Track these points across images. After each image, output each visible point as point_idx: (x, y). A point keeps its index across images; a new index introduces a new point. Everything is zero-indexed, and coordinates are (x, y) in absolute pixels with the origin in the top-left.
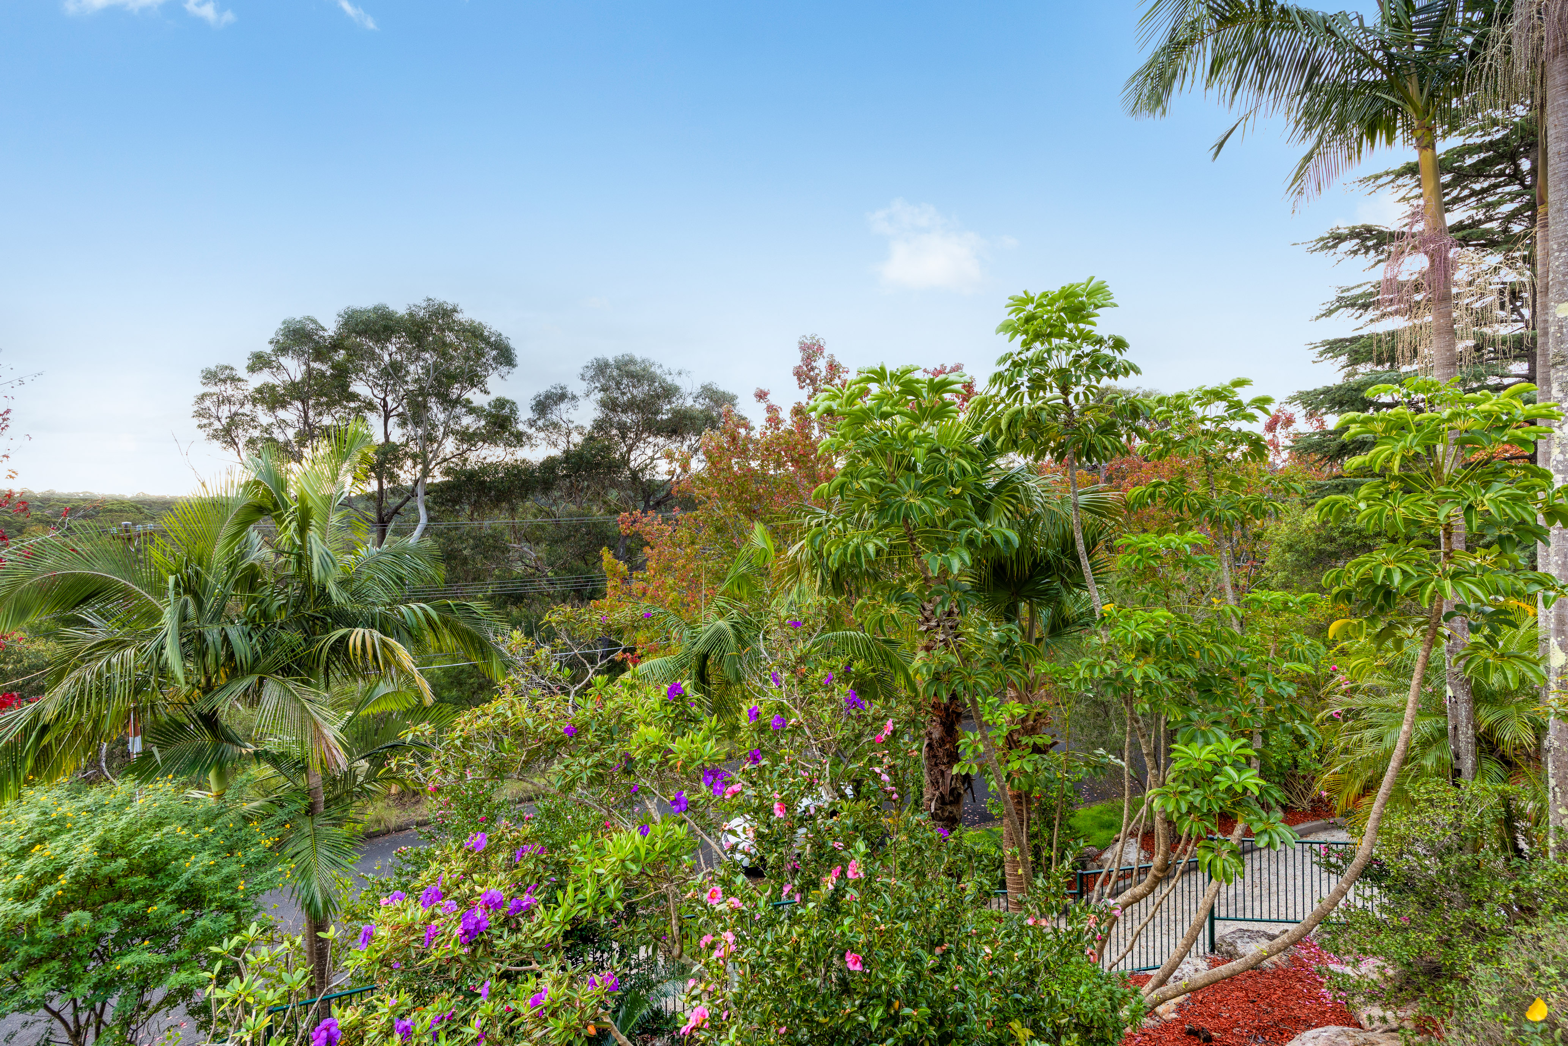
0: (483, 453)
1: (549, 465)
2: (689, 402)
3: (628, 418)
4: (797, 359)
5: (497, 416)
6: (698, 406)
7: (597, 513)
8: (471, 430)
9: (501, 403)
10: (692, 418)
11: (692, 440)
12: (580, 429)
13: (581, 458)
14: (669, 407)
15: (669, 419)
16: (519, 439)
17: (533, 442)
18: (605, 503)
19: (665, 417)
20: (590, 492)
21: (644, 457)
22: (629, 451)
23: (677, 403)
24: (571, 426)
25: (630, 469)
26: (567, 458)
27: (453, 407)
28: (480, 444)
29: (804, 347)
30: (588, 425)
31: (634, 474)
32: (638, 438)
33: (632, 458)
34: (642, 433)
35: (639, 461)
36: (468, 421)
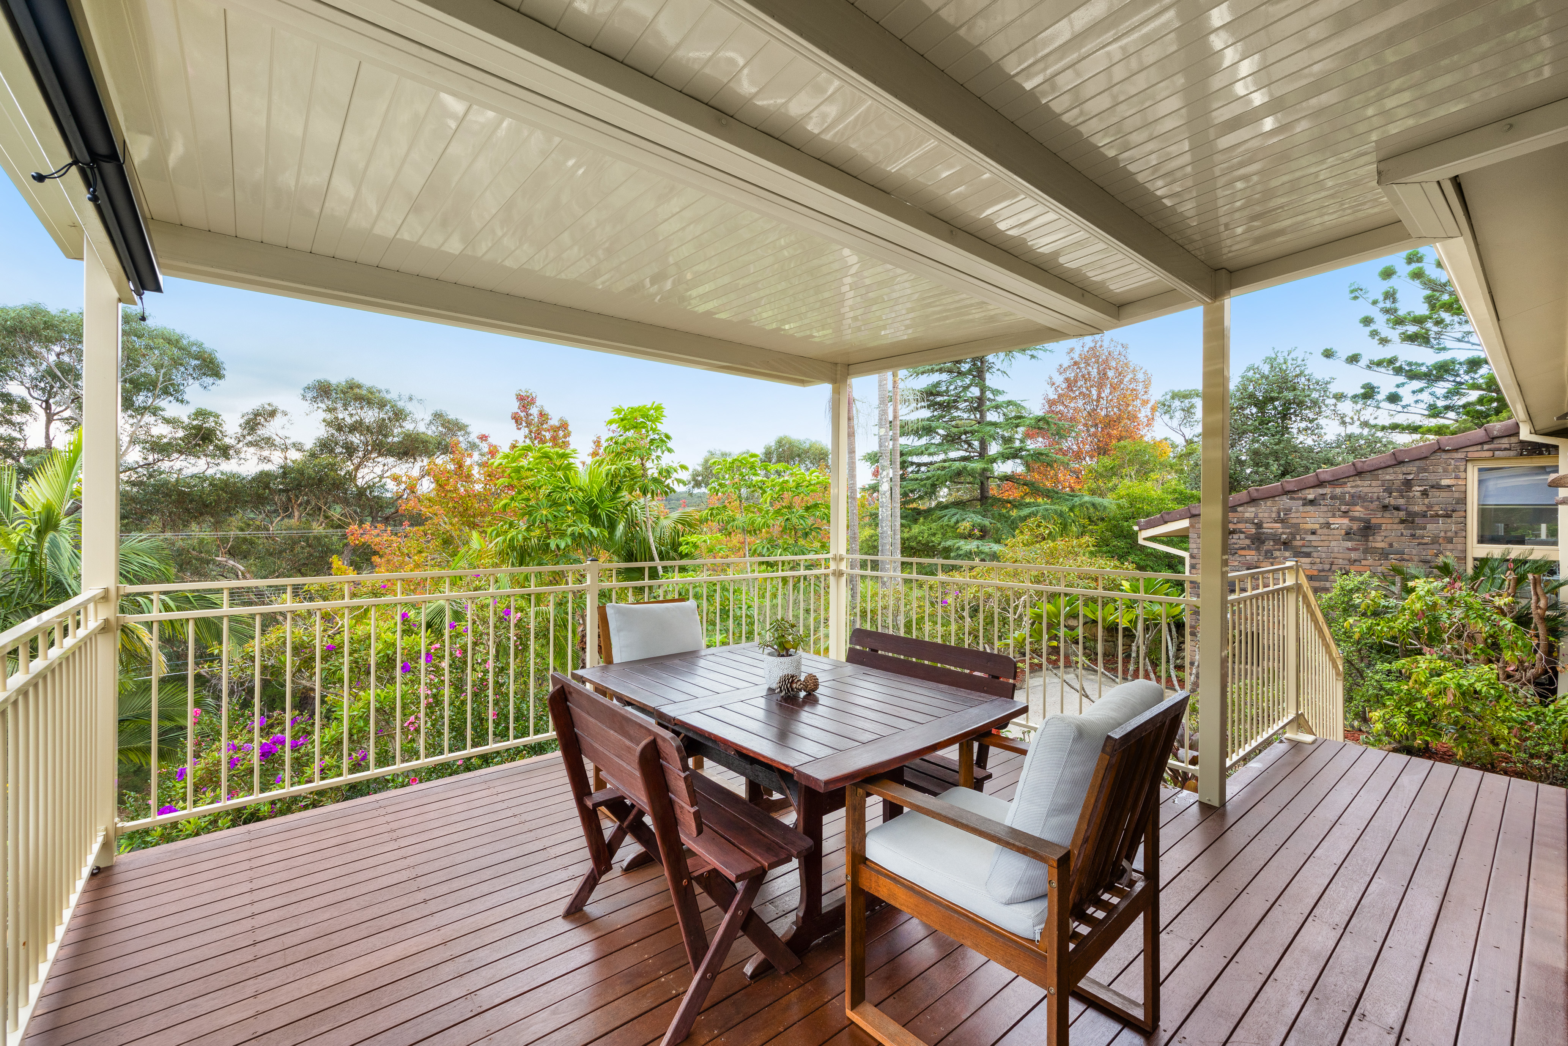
0: (178, 465)
1: (263, 479)
2: (422, 428)
3: (356, 439)
4: (514, 406)
5: (199, 428)
6: (430, 433)
7: (318, 529)
8: (165, 440)
9: (201, 414)
10: (425, 442)
11: (423, 462)
12: (298, 447)
13: (302, 474)
14: (400, 430)
15: (400, 442)
16: (225, 452)
17: (242, 455)
18: (326, 517)
19: (396, 439)
20: (309, 508)
21: (372, 476)
22: (357, 469)
23: (409, 426)
24: (288, 442)
25: (356, 486)
26: (285, 473)
27: (142, 414)
28: (176, 455)
29: (521, 398)
30: (309, 444)
31: (361, 492)
32: (365, 457)
33: (359, 475)
34: (371, 452)
35: (367, 479)
36: (161, 430)
